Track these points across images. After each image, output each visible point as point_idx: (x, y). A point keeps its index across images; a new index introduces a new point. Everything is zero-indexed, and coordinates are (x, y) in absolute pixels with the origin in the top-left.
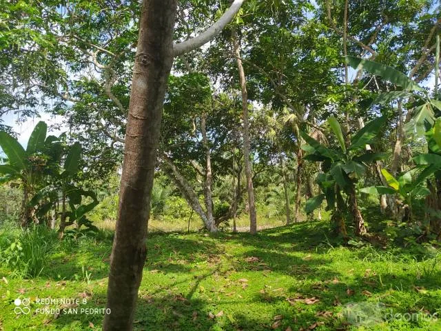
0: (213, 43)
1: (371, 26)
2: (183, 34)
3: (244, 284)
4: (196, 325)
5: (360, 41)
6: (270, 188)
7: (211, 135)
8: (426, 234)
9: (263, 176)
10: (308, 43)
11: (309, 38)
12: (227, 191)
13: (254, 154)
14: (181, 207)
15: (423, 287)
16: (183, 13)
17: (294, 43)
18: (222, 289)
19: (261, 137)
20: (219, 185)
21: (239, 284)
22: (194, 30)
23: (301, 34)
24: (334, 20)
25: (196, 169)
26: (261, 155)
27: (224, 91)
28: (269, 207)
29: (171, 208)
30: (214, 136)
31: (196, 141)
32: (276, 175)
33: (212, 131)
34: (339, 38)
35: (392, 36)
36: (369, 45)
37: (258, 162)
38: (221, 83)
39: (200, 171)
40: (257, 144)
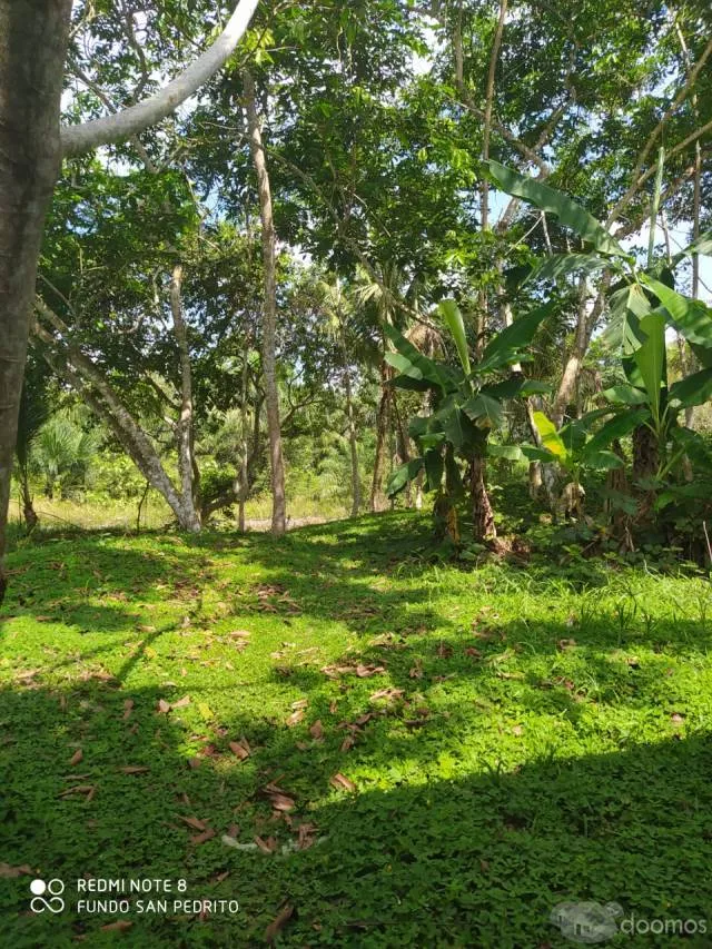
0: (206, 101)
1: (543, 107)
2: (131, 70)
3: (240, 642)
4: (130, 726)
5: (520, 136)
6: (326, 440)
7: (197, 317)
8: (599, 541)
9: (310, 414)
10: (413, 128)
11: (416, 117)
12: (233, 442)
13: (293, 366)
14: (126, 475)
15: (572, 641)
16: (131, 20)
17: (384, 123)
18: (194, 653)
19: (309, 329)
20: (214, 430)
21: (230, 640)
22: (157, 64)
23: (400, 104)
24: (472, 83)
25: (160, 392)
26: (308, 369)
27: (228, 218)
28: (321, 479)
29: (103, 475)
30: (203, 321)
31: (160, 328)
32: (339, 413)
33: (200, 308)
34: (477, 123)
35: (582, 132)
36: (537, 147)
37: (300, 382)
38: (221, 197)
39: (171, 397)
40: (301, 345)
